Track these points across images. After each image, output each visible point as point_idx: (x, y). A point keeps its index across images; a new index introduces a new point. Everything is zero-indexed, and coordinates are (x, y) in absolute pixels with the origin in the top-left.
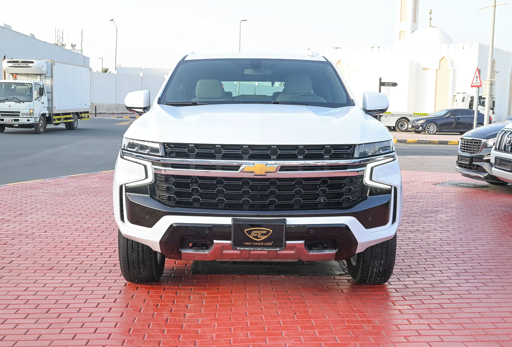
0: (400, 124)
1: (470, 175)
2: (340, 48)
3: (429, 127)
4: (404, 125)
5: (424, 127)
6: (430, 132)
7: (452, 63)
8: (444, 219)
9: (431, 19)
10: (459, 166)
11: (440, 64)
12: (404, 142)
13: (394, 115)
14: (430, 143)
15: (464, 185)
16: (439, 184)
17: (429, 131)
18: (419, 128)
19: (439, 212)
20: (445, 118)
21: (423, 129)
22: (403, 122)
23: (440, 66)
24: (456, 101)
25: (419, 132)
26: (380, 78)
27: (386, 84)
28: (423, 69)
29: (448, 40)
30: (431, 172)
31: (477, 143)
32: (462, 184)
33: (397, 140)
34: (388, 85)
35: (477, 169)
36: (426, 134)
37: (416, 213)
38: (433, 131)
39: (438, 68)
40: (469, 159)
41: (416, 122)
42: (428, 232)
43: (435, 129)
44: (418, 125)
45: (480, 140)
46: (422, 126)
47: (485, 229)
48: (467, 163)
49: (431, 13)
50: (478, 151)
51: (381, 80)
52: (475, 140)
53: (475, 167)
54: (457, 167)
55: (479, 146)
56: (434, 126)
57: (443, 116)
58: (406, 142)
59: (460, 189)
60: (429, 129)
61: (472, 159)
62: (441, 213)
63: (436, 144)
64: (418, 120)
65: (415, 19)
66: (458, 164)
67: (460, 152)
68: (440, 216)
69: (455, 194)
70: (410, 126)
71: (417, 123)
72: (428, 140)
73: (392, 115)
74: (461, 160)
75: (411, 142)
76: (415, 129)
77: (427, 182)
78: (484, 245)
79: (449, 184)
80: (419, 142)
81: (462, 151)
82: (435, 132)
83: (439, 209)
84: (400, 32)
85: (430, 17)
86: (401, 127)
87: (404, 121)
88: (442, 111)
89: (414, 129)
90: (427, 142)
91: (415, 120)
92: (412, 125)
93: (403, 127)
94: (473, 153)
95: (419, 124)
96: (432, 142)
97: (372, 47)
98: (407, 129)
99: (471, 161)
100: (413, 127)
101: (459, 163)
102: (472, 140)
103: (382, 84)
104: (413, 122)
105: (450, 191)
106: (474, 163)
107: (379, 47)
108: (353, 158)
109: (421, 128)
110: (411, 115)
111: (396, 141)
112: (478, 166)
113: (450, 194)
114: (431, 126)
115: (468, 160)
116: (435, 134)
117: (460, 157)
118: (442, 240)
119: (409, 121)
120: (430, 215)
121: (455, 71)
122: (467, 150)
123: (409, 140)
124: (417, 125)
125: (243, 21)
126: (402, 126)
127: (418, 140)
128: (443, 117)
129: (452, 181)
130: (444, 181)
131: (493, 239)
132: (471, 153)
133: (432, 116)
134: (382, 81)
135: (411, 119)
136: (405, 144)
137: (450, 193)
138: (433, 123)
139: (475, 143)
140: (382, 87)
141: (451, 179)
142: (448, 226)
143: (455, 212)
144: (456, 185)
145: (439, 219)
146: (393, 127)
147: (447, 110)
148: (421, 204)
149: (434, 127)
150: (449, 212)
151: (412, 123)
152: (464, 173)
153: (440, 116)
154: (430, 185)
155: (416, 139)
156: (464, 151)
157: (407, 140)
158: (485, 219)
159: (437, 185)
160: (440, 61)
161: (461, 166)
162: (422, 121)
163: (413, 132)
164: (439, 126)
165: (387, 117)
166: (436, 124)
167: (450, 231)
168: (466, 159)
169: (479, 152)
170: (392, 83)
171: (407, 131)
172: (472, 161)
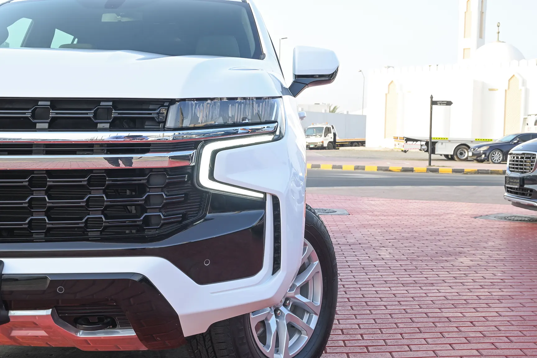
0: (459, 152)
1: (522, 203)
2: (393, 67)
3: (494, 154)
4: (464, 153)
5: (487, 154)
6: (495, 161)
7: (524, 83)
8: (466, 265)
9: (499, 33)
10: (508, 191)
11: (509, 84)
12: (461, 171)
13: (451, 141)
14: (492, 172)
15: (516, 219)
16: (481, 217)
17: (493, 159)
18: (481, 156)
19: (463, 255)
20: (514, 144)
21: (486, 157)
22: (462, 150)
23: (509, 86)
24: (528, 124)
25: (482, 161)
26: (432, 96)
27: (439, 103)
28: (491, 90)
29: (519, 56)
30: (478, 203)
31: (529, 158)
32: (513, 218)
33: (453, 169)
34: (441, 103)
35: (530, 195)
36: (490, 163)
37: (427, 255)
38: (498, 160)
39: (507, 88)
40: (518, 181)
41: (477, 148)
42: (430, 285)
43: (501, 158)
44: (480, 153)
45: (534, 155)
46: (484, 153)
47: (524, 281)
48: (517, 187)
49: (498, 26)
50: (532, 169)
51: (432, 98)
52: (528, 154)
53: (529, 191)
54: (506, 194)
55: (532, 162)
56: (499, 153)
57: (511, 141)
58: (464, 172)
59: (507, 224)
60: (493, 157)
61: (523, 181)
62: (465, 255)
63: (500, 174)
64: (479, 147)
65: (481, 35)
66: (506, 189)
67: (508, 172)
68: (461, 260)
69: (497, 229)
70: (470, 154)
71: (478, 150)
72: (491, 169)
73: (449, 141)
74: (509, 183)
75: (469, 172)
76: (477, 158)
77: (466, 215)
78: (513, 309)
79: (495, 217)
80: (479, 172)
81: (511, 171)
82: (501, 161)
83: (465, 250)
84: (464, 49)
85: (498, 31)
86: (461, 156)
87: (464, 148)
88: (510, 135)
89: (475, 158)
90: (490, 171)
91: (477, 147)
92: (473, 153)
93: (463, 155)
94: (525, 172)
95: (482, 152)
96: (495, 172)
97: (430, 66)
98: (467, 158)
99: (522, 184)
100: (473, 155)
101: (508, 187)
102: (523, 154)
103: (434, 103)
104: (474, 149)
105: (492, 226)
106: (526, 186)
107: (437, 65)
108: (164, 129)
109: (483, 156)
110: (472, 142)
111: (451, 170)
112: (531, 190)
113: (491, 230)
114: (496, 153)
115: (518, 183)
116: (500, 163)
117: (509, 180)
118: (447, 299)
119: (469, 147)
120: (446, 259)
121: (527, 91)
122: (517, 168)
123: (466, 170)
124: (478, 152)
125: (283, 39)
126: (461, 154)
127: (478, 170)
128: (511, 143)
129: (502, 213)
130: (490, 213)
131: (532, 298)
132: (522, 172)
133: (497, 142)
134: (433, 100)
135: (472, 145)
136: (463, 174)
137: (492, 228)
138: (498, 150)
139: (527, 158)
140: (434, 106)
141: (501, 211)
142: (467, 276)
143: (486, 255)
144: (505, 218)
145: (457, 265)
146: (451, 155)
147: (516, 135)
148: (441, 243)
149: (500, 155)
150: (477, 255)
151: (472, 150)
152: (513, 201)
153: (507, 141)
154: (469, 218)
155: (476, 169)
156: (513, 171)
157: (464, 170)
158: (529, 265)
159: (477, 219)
160: (509, 80)
161: (511, 192)
162: (485, 148)
163: (475, 161)
164: (505, 153)
165: (443, 143)
166: (502, 151)
167: (466, 284)
168: (515, 181)
169: (532, 171)
170: (445, 101)
171: (466, 160)
172: (524, 184)
